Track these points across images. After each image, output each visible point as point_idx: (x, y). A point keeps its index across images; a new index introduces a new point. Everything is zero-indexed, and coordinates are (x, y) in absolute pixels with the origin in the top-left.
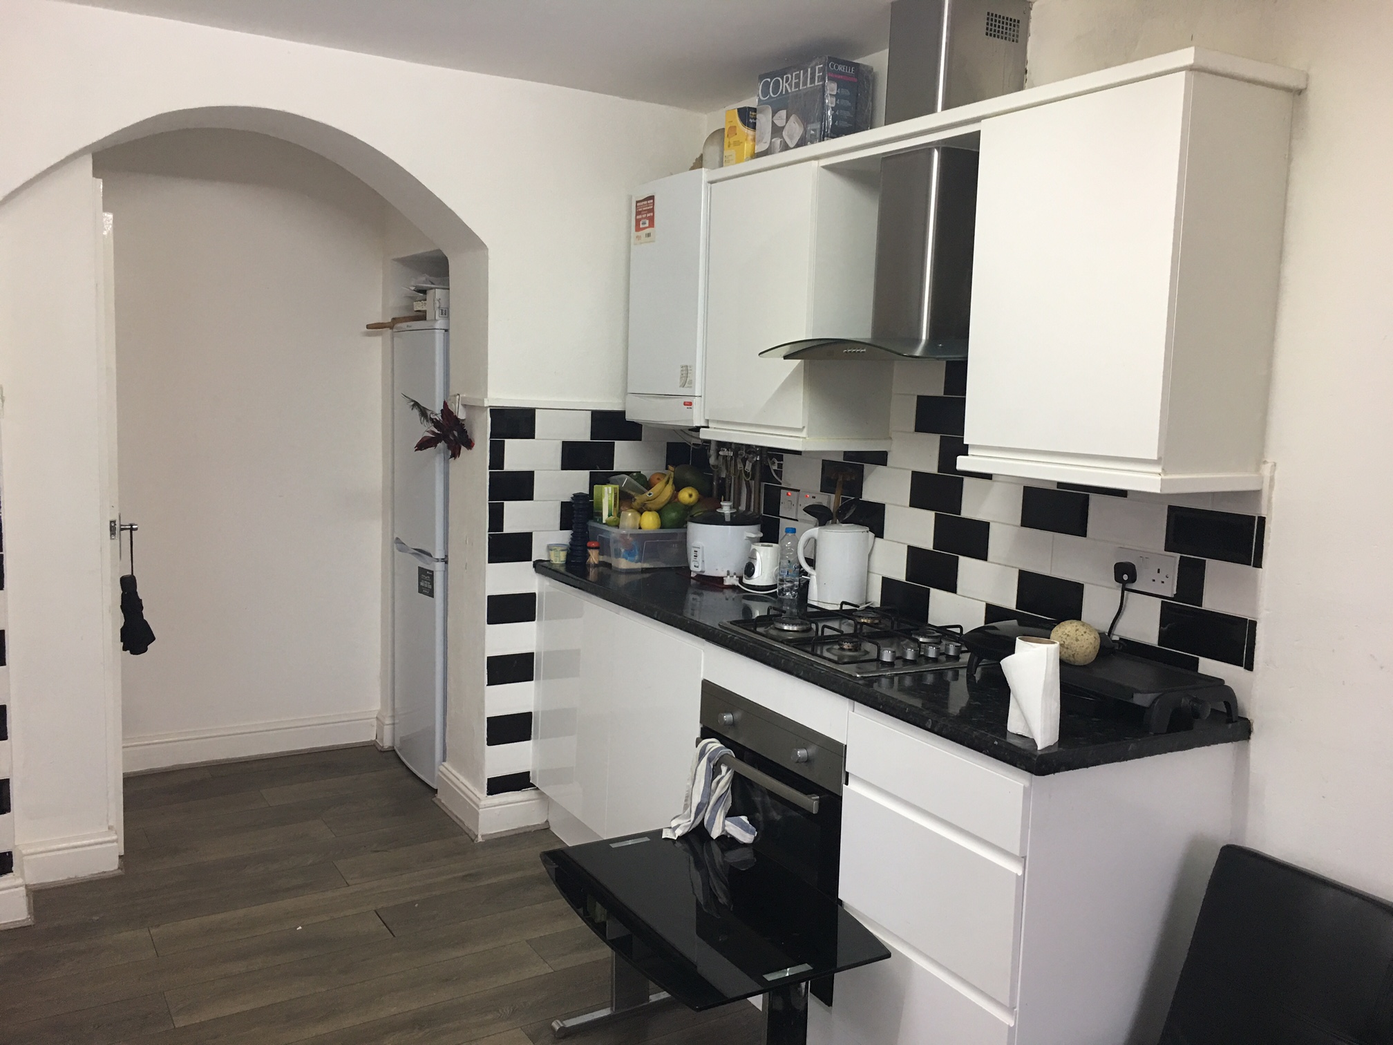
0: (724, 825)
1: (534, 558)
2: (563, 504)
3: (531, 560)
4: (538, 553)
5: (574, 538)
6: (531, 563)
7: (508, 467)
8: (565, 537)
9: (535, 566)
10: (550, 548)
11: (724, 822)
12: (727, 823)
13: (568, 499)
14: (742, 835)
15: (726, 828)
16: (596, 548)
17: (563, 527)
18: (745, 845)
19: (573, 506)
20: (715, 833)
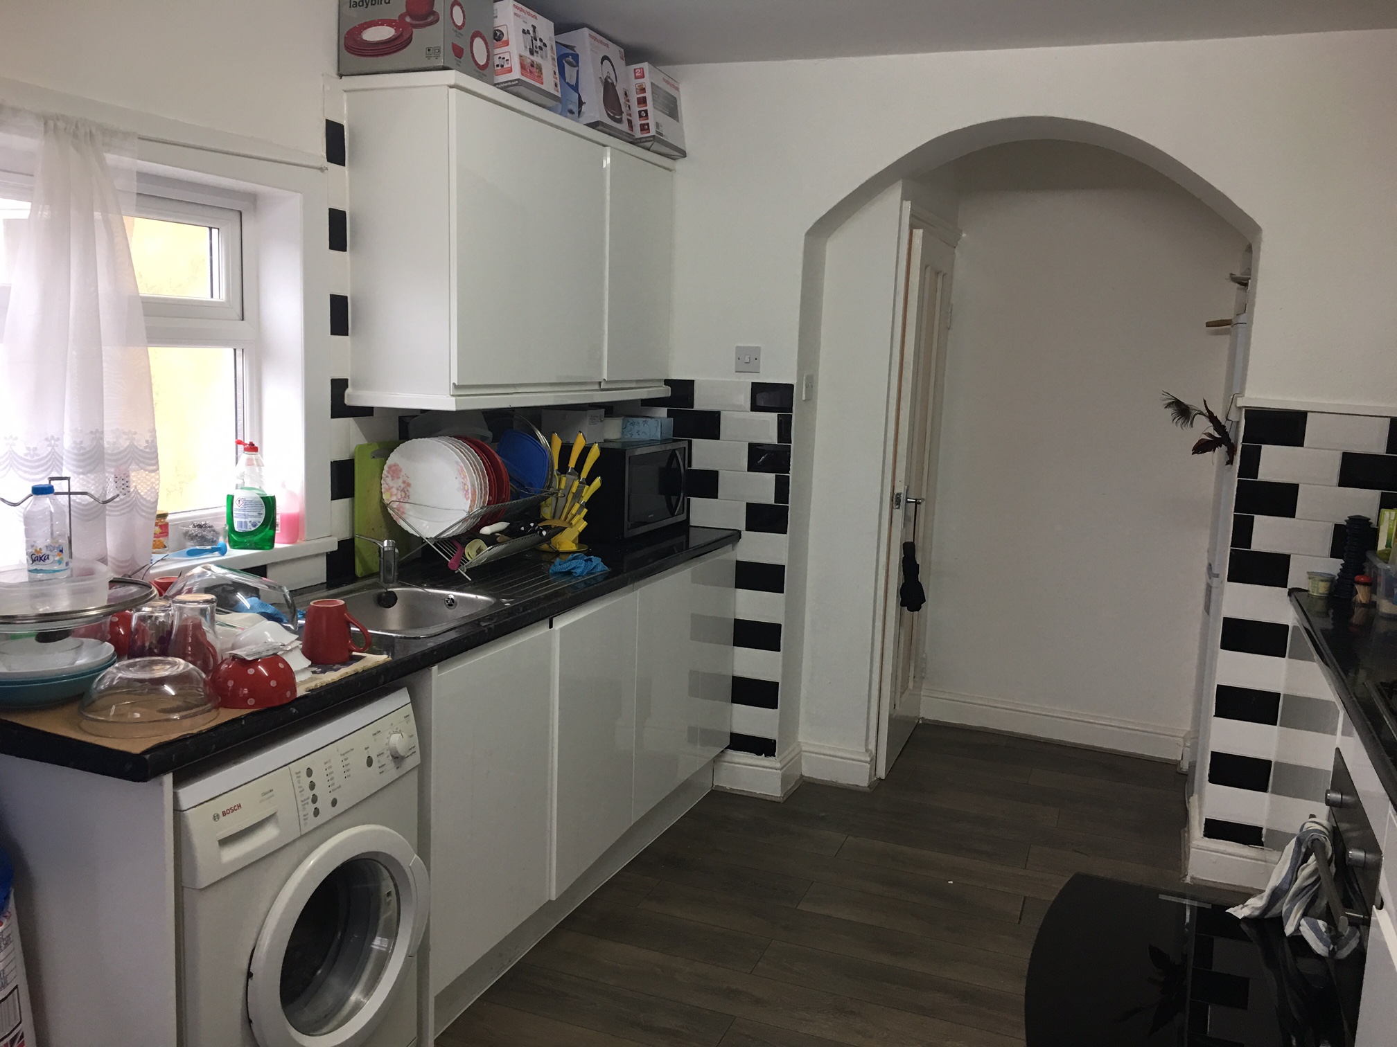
0: (1299, 925)
1: (1290, 585)
2: (1337, 527)
3: (1286, 587)
4: (1296, 578)
5: (1345, 569)
6: (1285, 591)
7: (1262, 476)
8: (1334, 566)
9: (1289, 594)
10: (1312, 576)
11: (1300, 919)
12: (1303, 922)
13: (1342, 521)
14: (1316, 943)
15: (1301, 928)
16: (1364, 584)
17: (1334, 554)
18: (1319, 956)
19: (1347, 531)
20: (1289, 930)
